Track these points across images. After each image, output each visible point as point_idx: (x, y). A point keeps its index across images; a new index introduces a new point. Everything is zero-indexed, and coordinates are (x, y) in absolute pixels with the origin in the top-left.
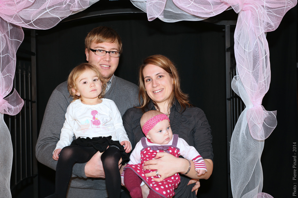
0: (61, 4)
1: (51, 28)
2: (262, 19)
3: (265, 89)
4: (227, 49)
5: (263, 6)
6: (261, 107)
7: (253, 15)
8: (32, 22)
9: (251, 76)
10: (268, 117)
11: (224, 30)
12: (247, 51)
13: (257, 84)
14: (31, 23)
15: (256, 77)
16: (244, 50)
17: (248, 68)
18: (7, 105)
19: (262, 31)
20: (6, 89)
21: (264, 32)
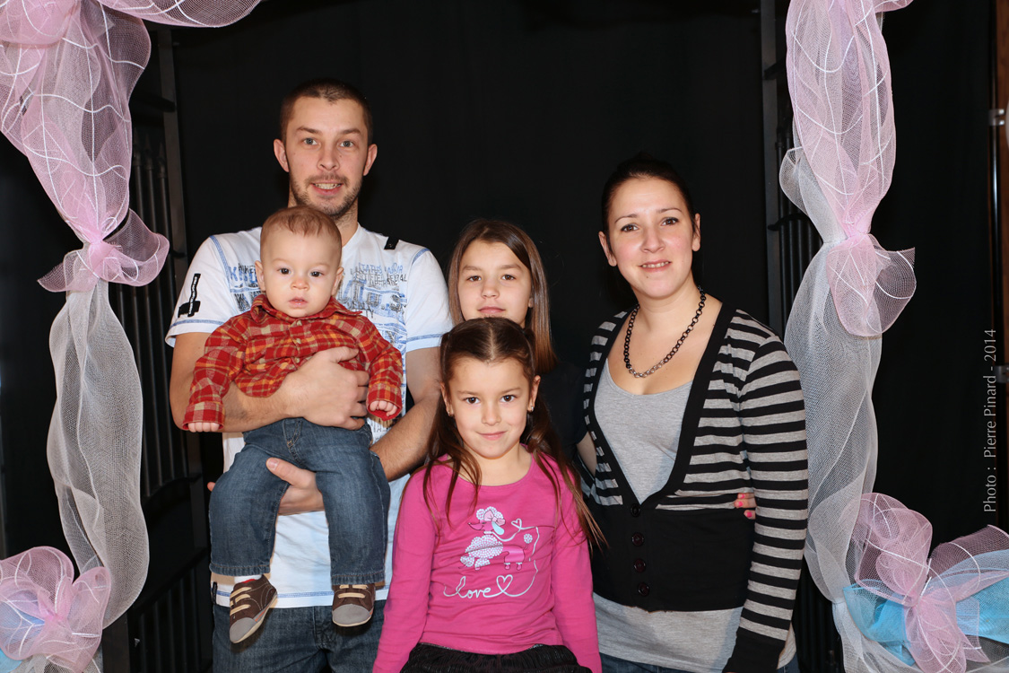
1: (235, 21)
3: (881, 186)
4: (765, 71)
6: (868, 241)
8: (177, 4)
9: (838, 147)
10: (889, 269)
11: (756, 11)
12: (825, 71)
13: (856, 170)
14: (176, 8)
15: (853, 151)
16: (818, 72)
17: (829, 125)
18: (119, 256)
19: (867, 8)
20: (111, 212)
21: (872, 10)
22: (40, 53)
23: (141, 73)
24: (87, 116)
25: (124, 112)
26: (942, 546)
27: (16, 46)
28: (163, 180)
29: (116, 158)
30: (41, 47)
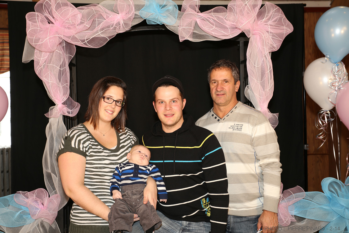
0: (108, 27)
2: (267, 41)
3: (270, 96)
4: (241, 62)
5: (268, 32)
6: (267, 110)
7: (260, 38)
8: (86, 41)
9: (260, 85)
10: (272, 118)
11: (239, 45)
12: (256, 66)
13: (264, 91)
14: (85, 43)
15: (263, 86)
16: (254, 66)
17: (257, 80)
18: (66, 108)
19: (267, 51)
20: (64, 96)
21: (268, 52)
22: (48, 54)
23: (72, 58)
24: (60, 70)
26: (285, 191)
27: (42, 52)
29: (67, 82)
30: (48, 52)
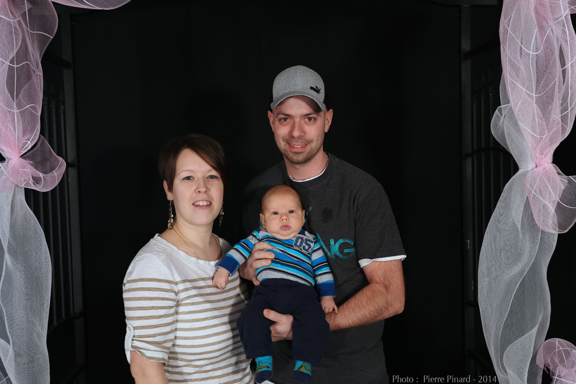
24: (11, 69)
25: (38, 67)
28: (62, 116)
